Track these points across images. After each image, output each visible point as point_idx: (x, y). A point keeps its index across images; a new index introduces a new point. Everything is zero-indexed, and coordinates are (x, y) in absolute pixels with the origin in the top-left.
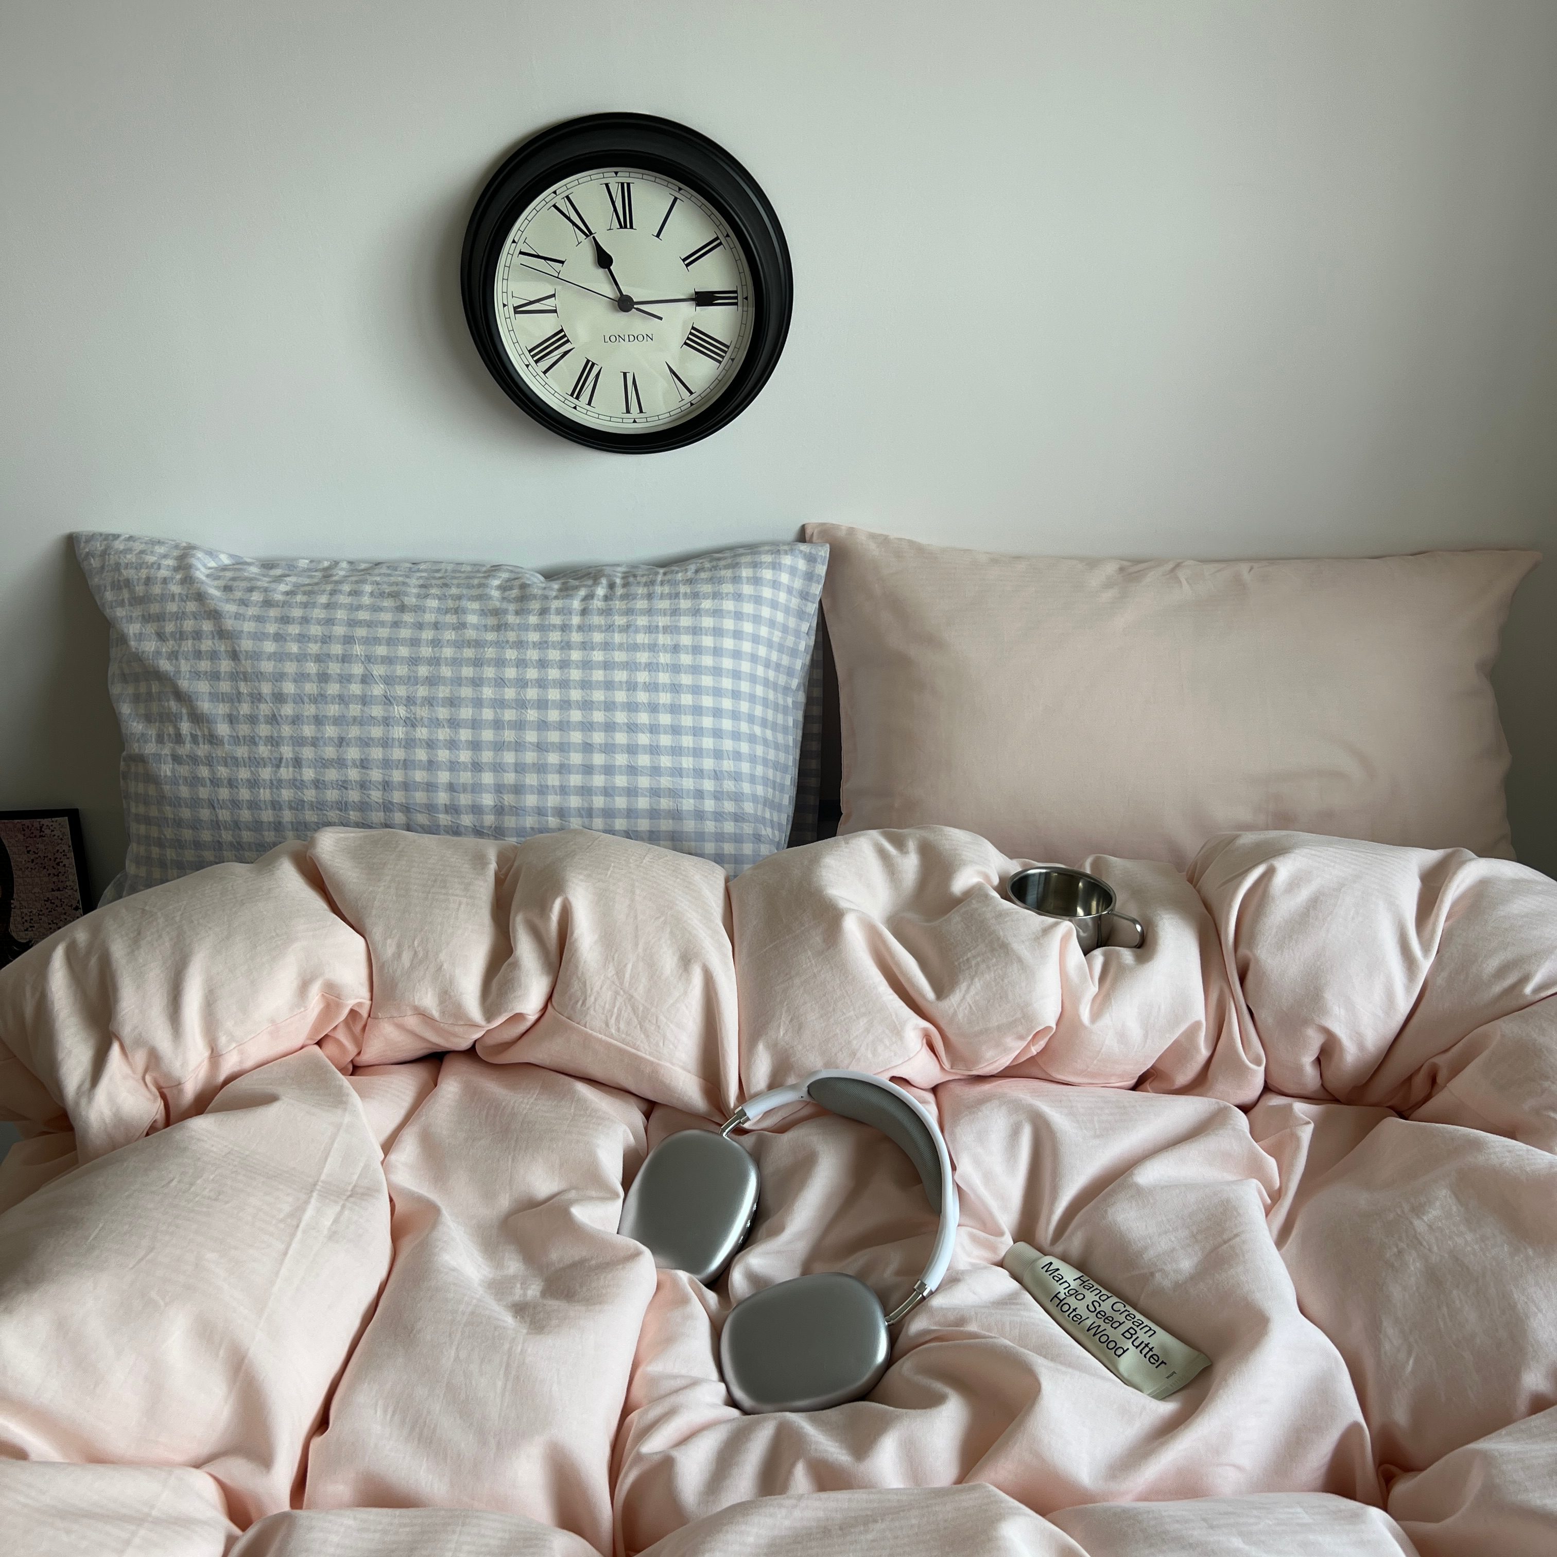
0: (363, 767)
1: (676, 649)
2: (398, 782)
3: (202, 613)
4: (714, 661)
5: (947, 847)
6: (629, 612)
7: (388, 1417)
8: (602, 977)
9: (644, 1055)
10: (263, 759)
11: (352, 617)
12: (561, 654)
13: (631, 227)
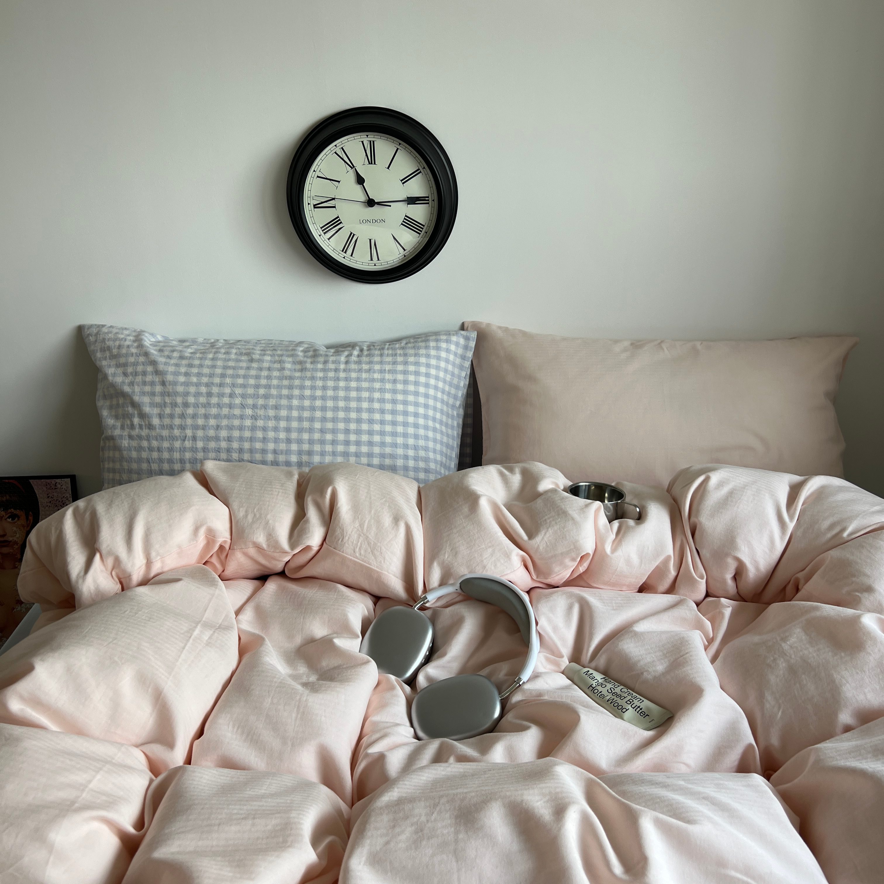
0: (229, 441)
1: (395, 381)
2: (247, 449)
3: (147, 362)
4: (414, 388)
5: (536, 470)
6: (370, 363)
7: (235, 730)
8: (352, 527)
9: (373, 568)
10: (176, 437)
11: (225, 364)
12: (334, 384)
13: (375, 164)
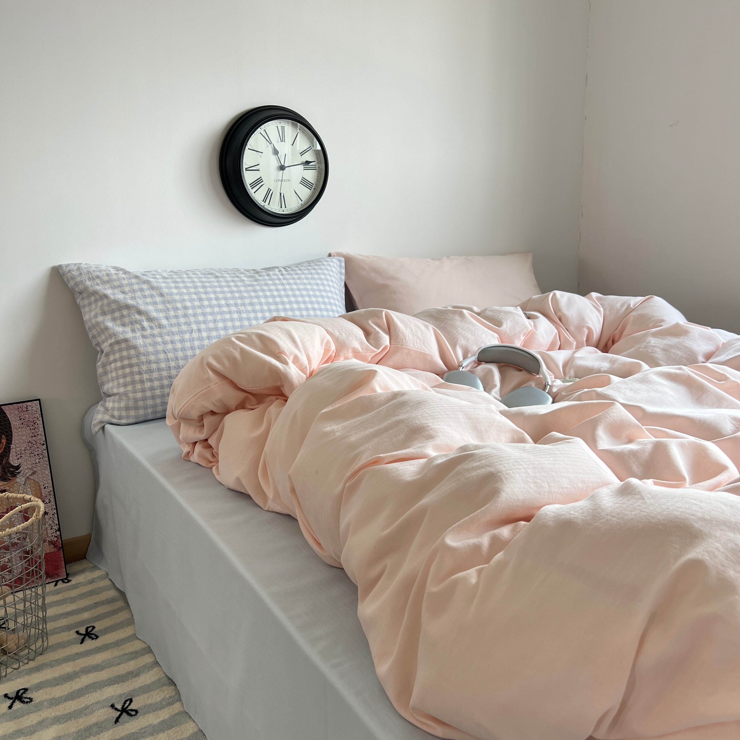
8: (407, 332)
9: (428, 353)
13: (284, 141)
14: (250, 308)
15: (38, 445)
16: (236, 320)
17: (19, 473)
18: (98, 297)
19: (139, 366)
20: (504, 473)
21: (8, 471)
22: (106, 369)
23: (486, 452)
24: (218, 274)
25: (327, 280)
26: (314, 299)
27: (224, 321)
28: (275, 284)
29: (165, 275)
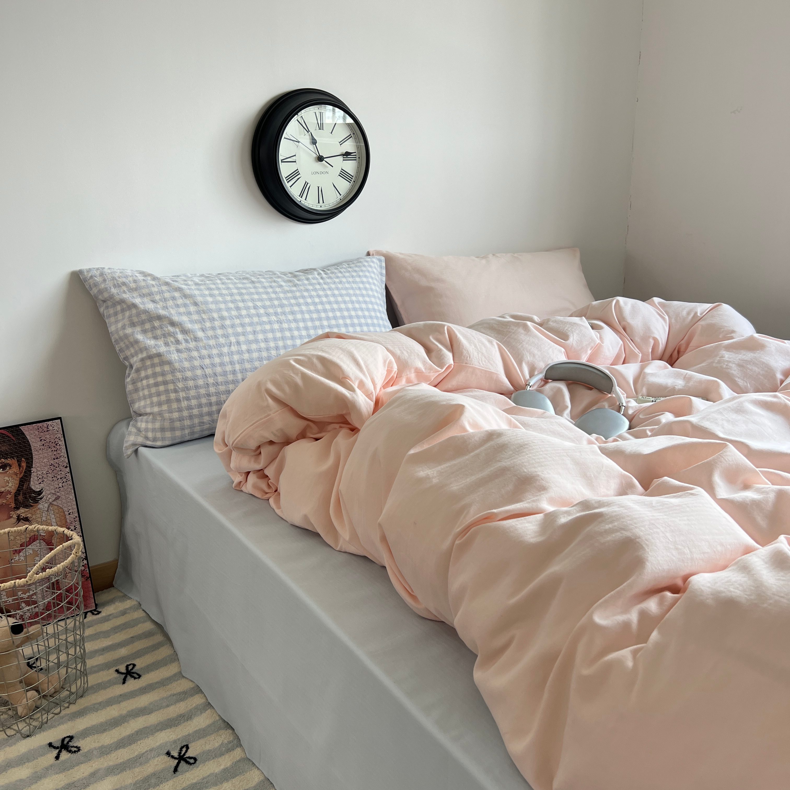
2: (281, 346)
3: (172, 290)
8: (472, 348)
13: (323, 129)
14: (290, 317)
15: (61, 467)
16: (277, 331)
17: (41, 498)
18: (125, 306)
19: (175, 383)
20: (643, 538)
21: (30, 497)
22: (136, 385)
23: (615, 511)
24: (253, 279)
25: (369, 283)
26: (357, 306)
27: (264, 332)
28: (315, 290)
29: (197, 280)
